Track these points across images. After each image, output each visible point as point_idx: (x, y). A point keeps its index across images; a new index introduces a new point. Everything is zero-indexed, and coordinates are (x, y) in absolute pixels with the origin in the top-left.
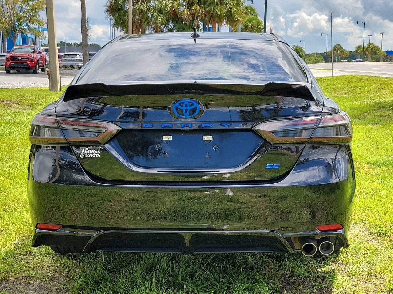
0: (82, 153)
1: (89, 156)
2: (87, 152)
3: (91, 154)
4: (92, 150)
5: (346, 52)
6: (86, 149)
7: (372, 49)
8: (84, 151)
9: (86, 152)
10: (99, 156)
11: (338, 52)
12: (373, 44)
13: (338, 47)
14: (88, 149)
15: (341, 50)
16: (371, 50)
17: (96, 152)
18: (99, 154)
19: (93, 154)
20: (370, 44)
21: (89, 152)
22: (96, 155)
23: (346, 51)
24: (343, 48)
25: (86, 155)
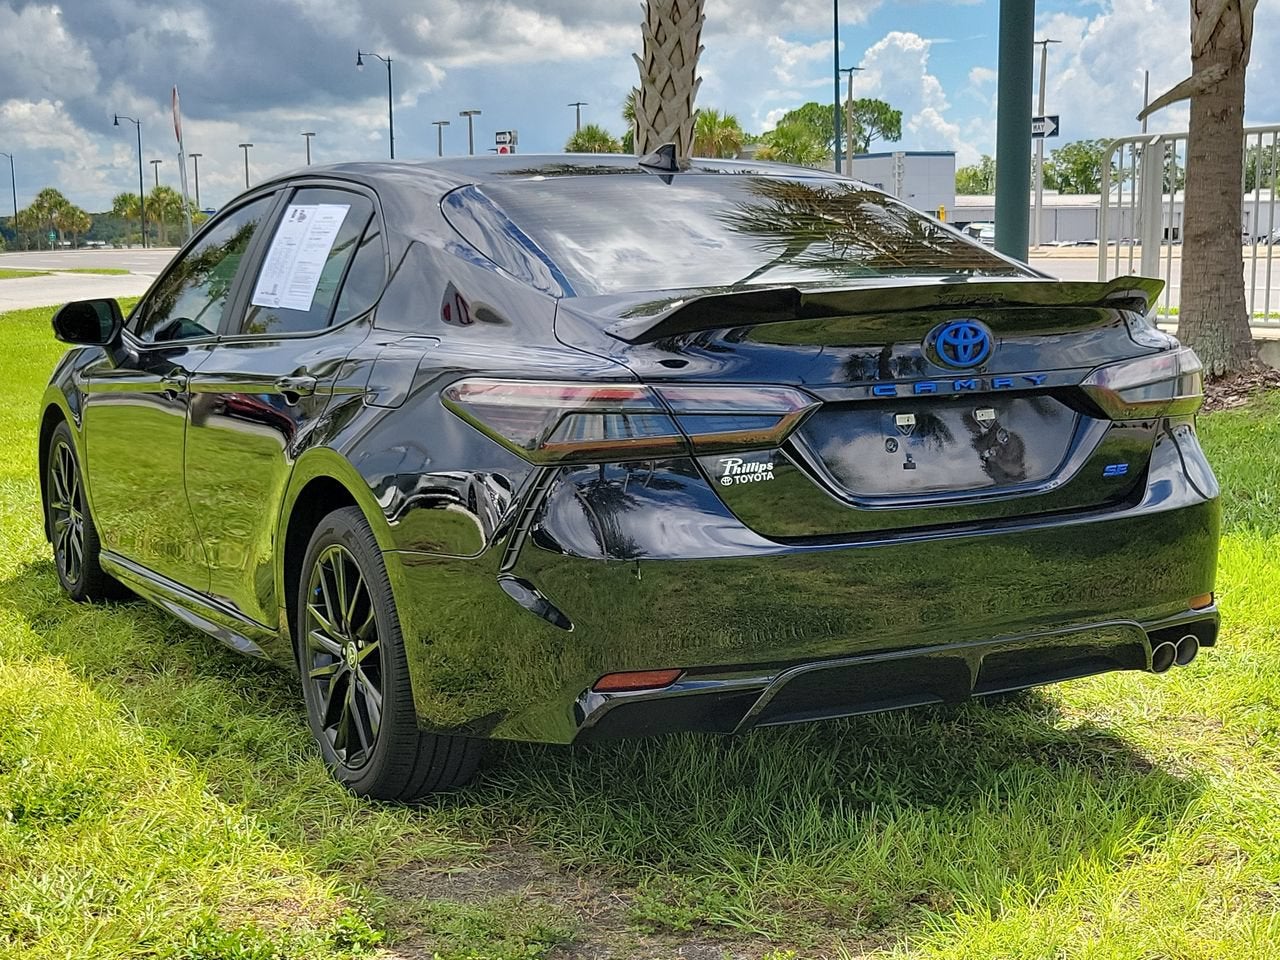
0: (727, 473)
1: (744, 479)
2: (739, 469)
3: (750, 473)
4: (754, 464)
5: (82, 216)
6: (733, 462)
7: (168, 204)
8: (732, 468)
9: (737, 470)
10: (770, 476)
11: (54, 215)
12: (169, 189)
13: (51, 200)
14: (741, 462)
15: (63, 209)
16: (166, 207)
17: (763, 467)
18: (770, 473)
19: (754, 473)
20: (159, 190)
21: (744, 468)
22: (764, 474)
23: (82, 212)
24: (67, 203)
25: (737, 477)
